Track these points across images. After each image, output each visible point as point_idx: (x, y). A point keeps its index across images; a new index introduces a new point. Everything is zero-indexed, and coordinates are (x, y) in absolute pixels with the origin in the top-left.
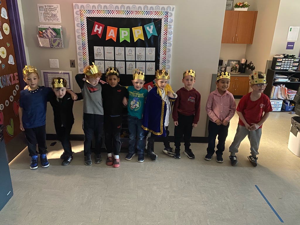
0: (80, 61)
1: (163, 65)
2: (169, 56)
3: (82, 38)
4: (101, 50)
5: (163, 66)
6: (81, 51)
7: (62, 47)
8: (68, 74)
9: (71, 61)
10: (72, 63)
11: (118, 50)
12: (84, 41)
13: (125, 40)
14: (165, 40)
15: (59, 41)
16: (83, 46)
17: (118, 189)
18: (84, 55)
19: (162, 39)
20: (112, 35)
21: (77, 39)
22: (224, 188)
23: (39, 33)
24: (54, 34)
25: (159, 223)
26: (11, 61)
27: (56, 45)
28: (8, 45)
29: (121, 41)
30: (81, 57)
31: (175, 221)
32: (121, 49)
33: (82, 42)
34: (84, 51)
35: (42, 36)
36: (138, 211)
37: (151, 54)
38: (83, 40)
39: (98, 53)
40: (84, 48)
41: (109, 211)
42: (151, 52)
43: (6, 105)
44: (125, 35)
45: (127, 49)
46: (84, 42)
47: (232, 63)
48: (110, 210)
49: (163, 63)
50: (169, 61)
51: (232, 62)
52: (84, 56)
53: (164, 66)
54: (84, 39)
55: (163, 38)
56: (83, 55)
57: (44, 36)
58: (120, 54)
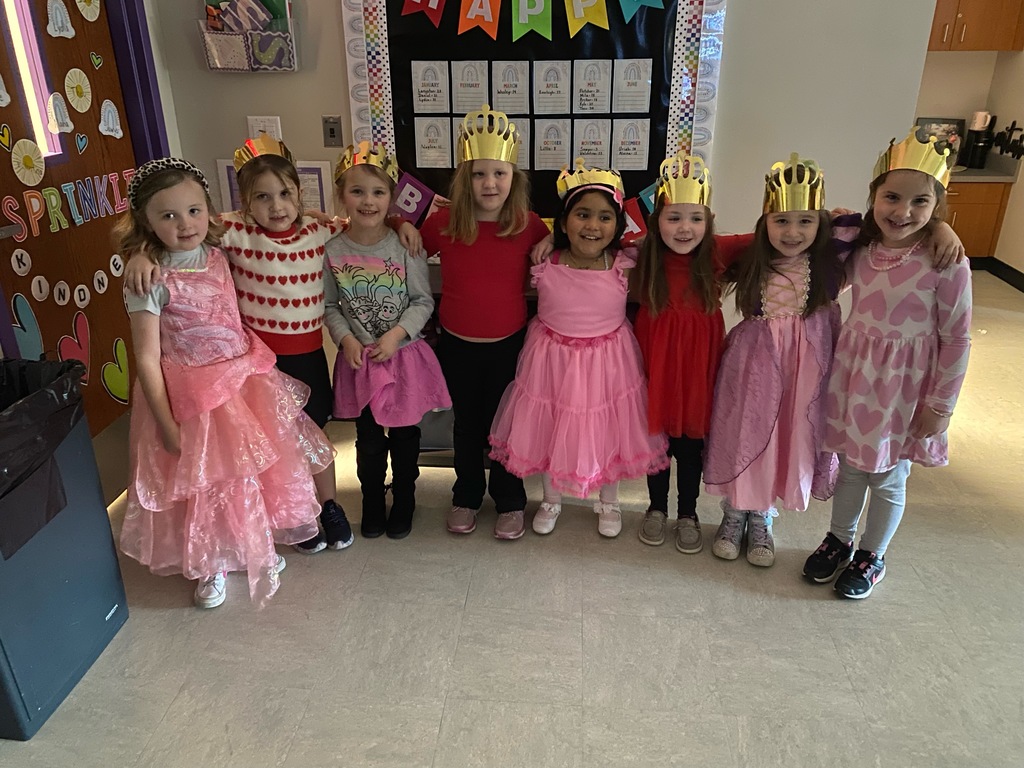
0: (361, 119)
1: (681, 127)
2: (709, 93)
3: (367, 27)
4: (439, 75)
5: (681, 131)
6: (362, 82)
7: (291, 67)
8: (318, 171)
9: (326, 121)
10: (332, 131)
11: (504, 74)
12: (372, 40)
13: (532, 31)
14: (694, 26)
15: (281, 43)
16: (370, 62)
17: (508, 611)
18: (376, 95)
19: (682, 21)
20: (480, 12)
21: (349, 35)
22: (931, 624)
23: (208, 14)
24: (262, 16)
25: (673, 759)
26: (110, 123)
27: (269, 60)
28: (97, 62)
29: (516, 35)
30: (364, 104)
31: (741, 757)
32: (515, 70)
33: (368, 45)
34: (376, 83)
35: (219, 26)
36: (589, 704)
37: (635, 84)
38: (372, 36)
39: (427, 89)
40: (375, 70)
41: (477, 697)
42: (633, 77)
43: (97, 290)
44: (533, 12)
45: (542, 67)
46: (373, 45)
47: (934, 131)
48: (479, 693)
49: (682, 123)
50: (706, 113)
51: (934, 126)
52: (373, 99)
53: (685, 131)
54: (376, 31)
55: (687, 17)
56: (372, 95)
57: (224, 24)
58: (511, 90)
